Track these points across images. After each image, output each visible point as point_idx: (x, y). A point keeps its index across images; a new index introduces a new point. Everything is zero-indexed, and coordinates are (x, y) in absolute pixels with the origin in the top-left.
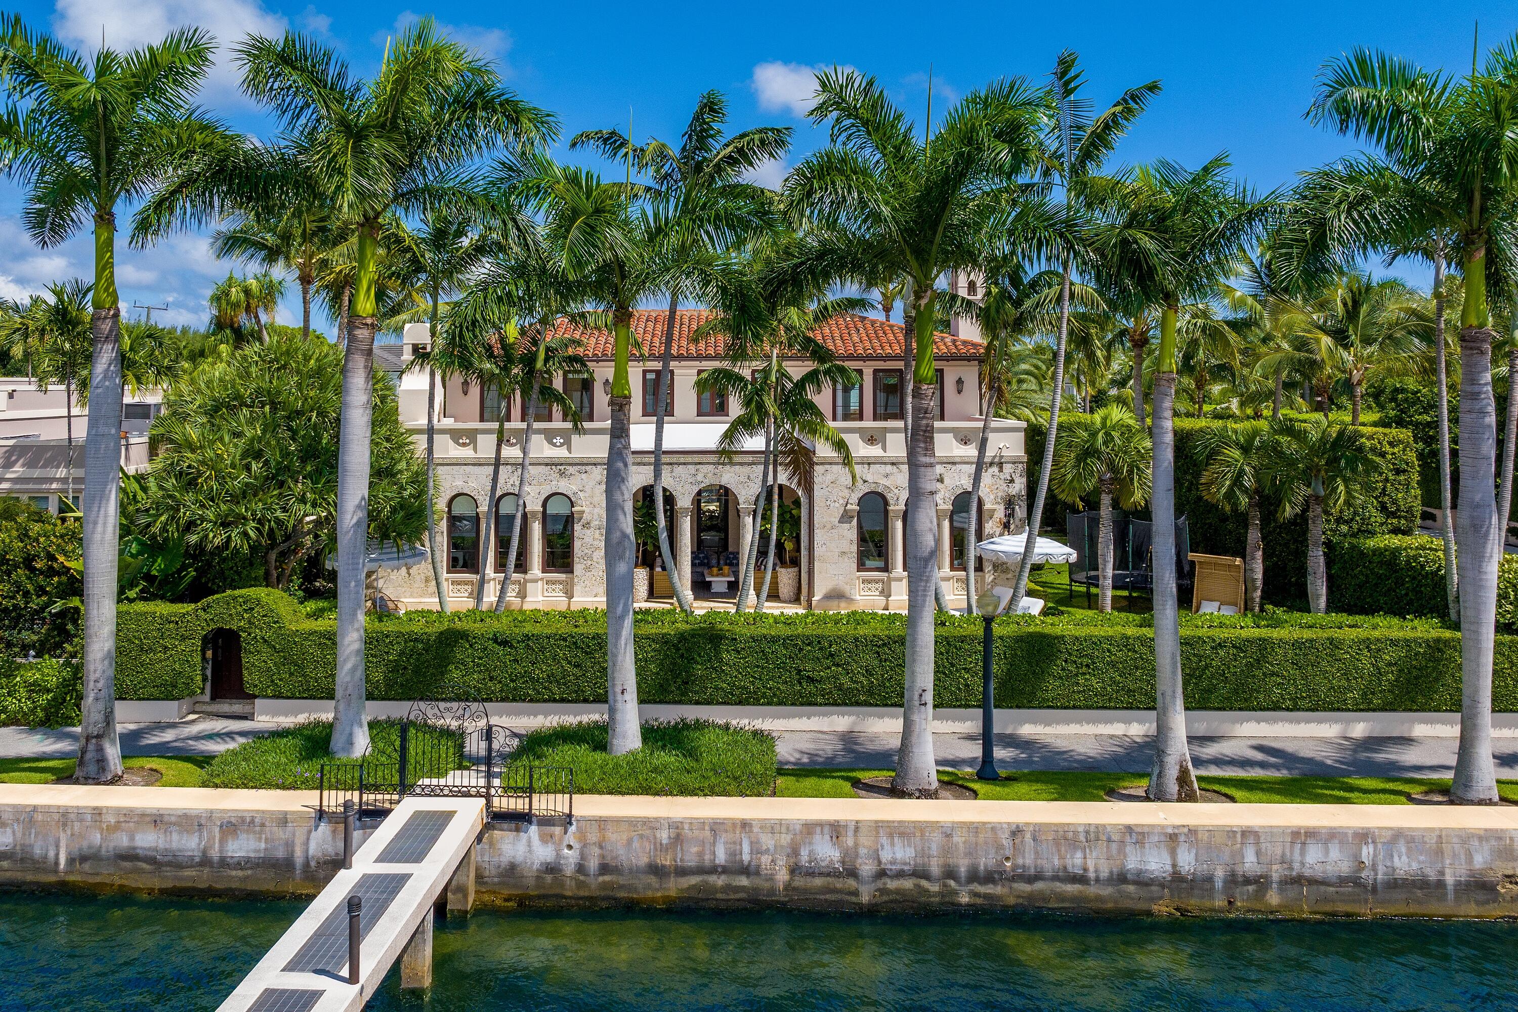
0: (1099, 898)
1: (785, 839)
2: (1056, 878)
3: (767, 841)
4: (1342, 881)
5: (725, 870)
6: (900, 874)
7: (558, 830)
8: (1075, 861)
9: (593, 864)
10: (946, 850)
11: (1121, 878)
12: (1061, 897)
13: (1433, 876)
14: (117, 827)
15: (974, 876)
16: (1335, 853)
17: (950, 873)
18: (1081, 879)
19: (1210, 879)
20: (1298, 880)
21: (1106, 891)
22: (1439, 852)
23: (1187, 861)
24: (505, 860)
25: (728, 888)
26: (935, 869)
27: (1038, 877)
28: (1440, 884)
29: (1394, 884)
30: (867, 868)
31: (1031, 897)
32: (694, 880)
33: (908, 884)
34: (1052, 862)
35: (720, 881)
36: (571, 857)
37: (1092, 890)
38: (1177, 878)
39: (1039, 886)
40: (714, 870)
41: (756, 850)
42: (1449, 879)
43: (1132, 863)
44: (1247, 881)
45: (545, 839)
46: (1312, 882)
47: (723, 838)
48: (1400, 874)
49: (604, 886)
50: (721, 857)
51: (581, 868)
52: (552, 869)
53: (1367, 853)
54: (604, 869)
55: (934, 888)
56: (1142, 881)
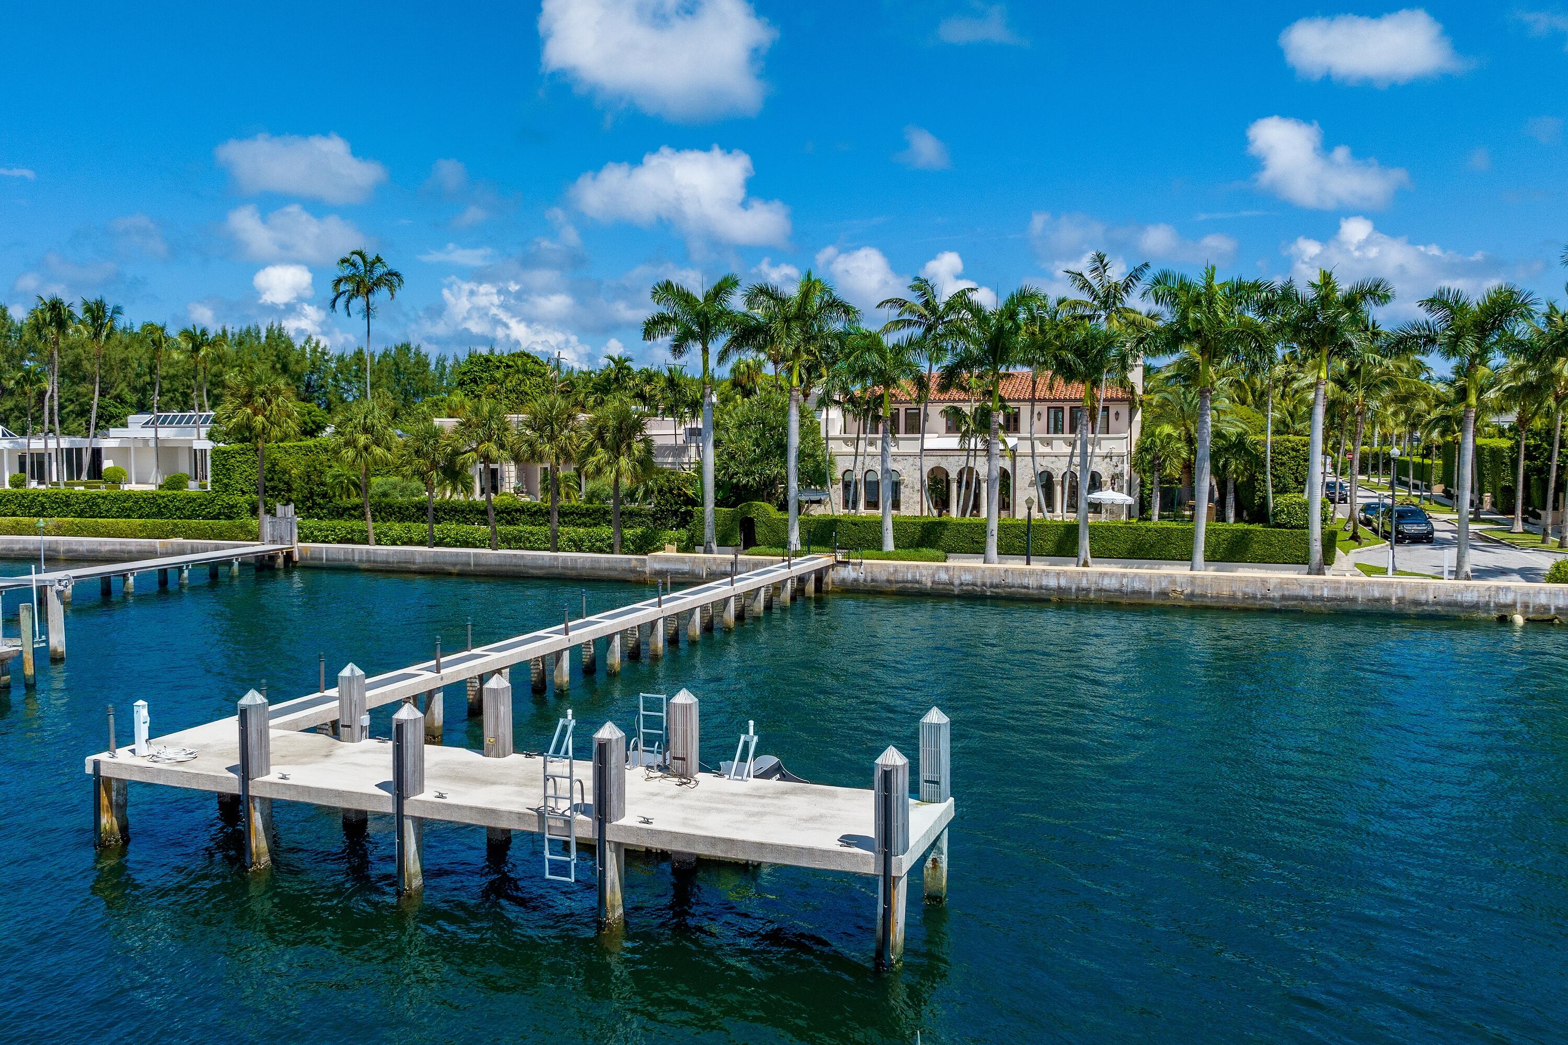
0: (1033, 594)
1: (931, 572)
2: (1018, 587)
3: (925, 572)
4: (1116, 591)
5: (911, 582)
6: (968, 584)
7: (858, 567)
8: (1025, 581)
9: (869, 579)
10: (983, 577)
11: (1041, 587)
12: (1020, 593)
13: (1147, 590)
14: (720, 564)
15: (992, 586)
16: (1114, 581)
17: (984, 584)
18: (1027, 588)
19: (1070, 589)
20: (1101, 590)
21: (1036, 592)
22: (1150, 581)
23: (1063, 583)
24: (841, 577)
25: (912, 587)
26: (979, 583)
27: (1013, 586)
28: (1150, 593)
29: (1134, 592)
30: (957, 582)
31: (1010, 593)
32: (901, 585)
33: (970, 588)
34: (1018, 581)
35: (909, 585)
36: (862, 577)
37: (1031, 591)
38: (1059, 588)
39: (1013, 589)
40: (907, 582)
41: (921, 575)
42: (1153, 591)
43: (1044, 583)
44: (1083, 590)
45: (854, 570)
46: (1105, 591)
47: (910, 571)
48: (1136, 589)
49: (872, 586)
50: (910, 577)
51: (865, 580)
52: (856, 580)
53: (1125, 581)
54: (873, 580)
55: (978, 589)
56: (1047, 589)
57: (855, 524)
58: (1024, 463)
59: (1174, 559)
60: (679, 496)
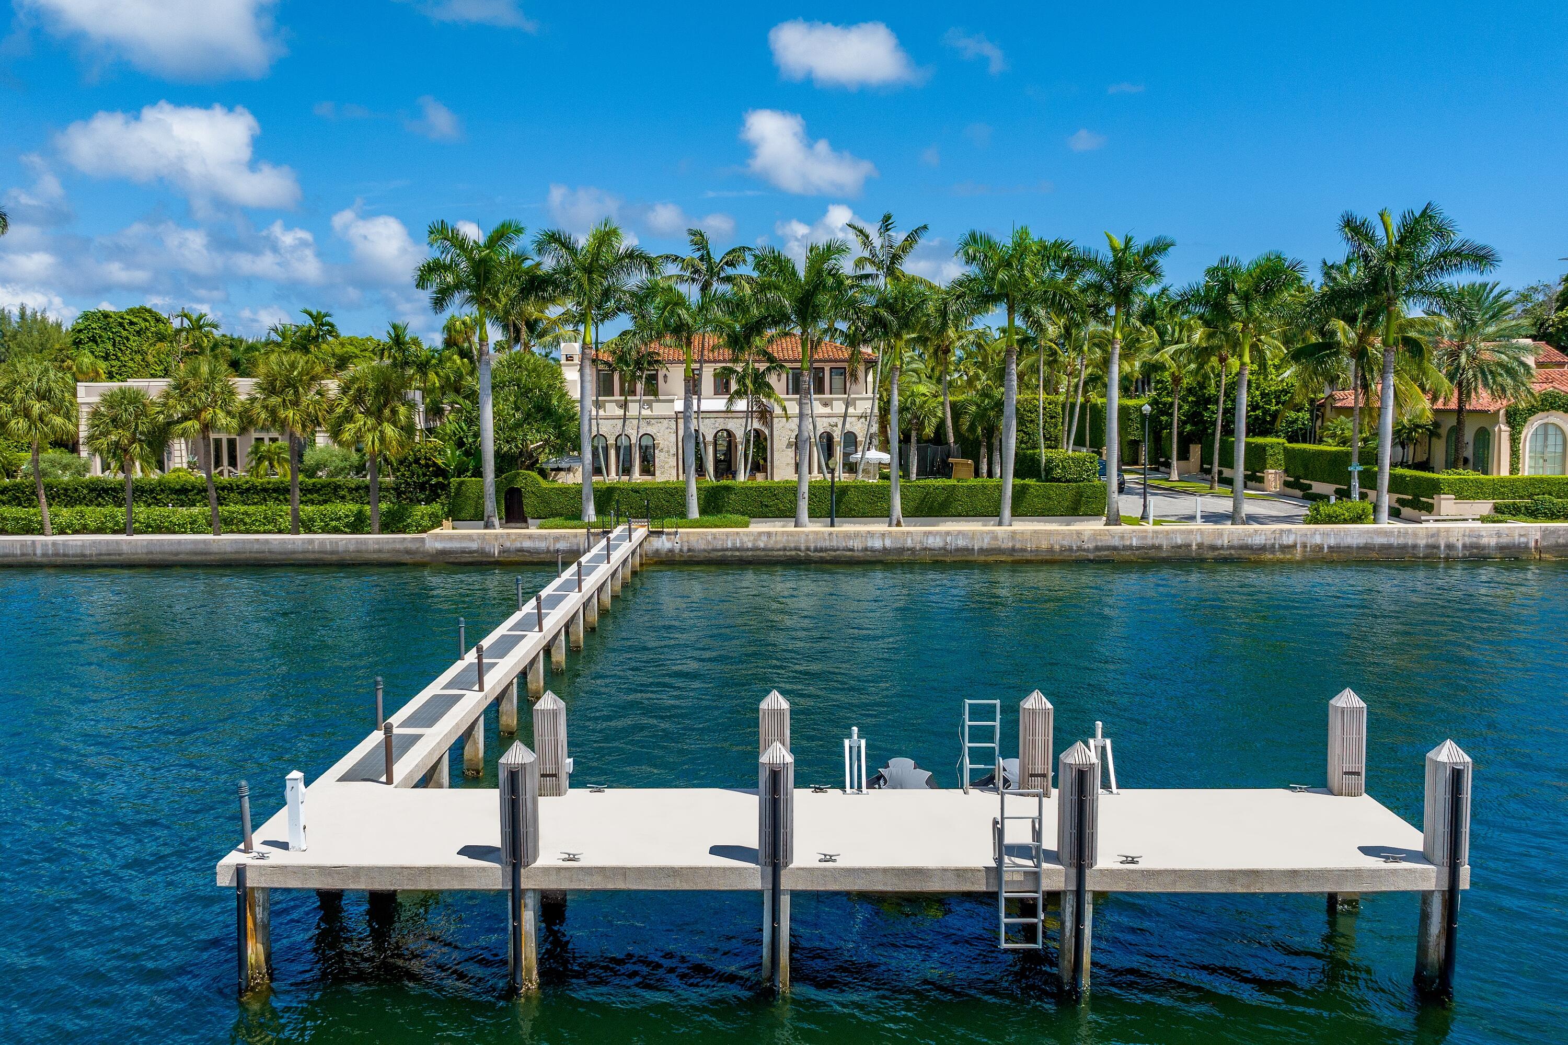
0: (858, 557)
1: (752, 538)
2: (844, 550)
3: (745, 539)
4: (940, 549)
5: (731, 550)
6: (791, 550)
7: (673, 537)
8: (850, 544)
9: (685, 549)
10: (807, 541)
11: (866, 549)
12: (845, 556)
13: (970, 547)
14: (515, 540)
15: (816, 550)
16: (938, 539)
17: (808, 549)
18: (852, 550)
19: (895, 549)
20: (925, 549)
21: (861, 554)
22: (973, 538)
23: (888, 543)
24: (654, 548)
25: (732, 556)
26: (803, 548)
27: (838, 550)
28: (973, 549)
29: (958, 550)
31: (835, 557)
32: (720, 553)
33: (793, 553)
34: (843, 544)
35: (729, 553)
36: (678, 546)
37: (856, 554)
38: (885, 549)
39: (838, 552)
40: (727, 550)
41: (742, 542)
42: (976, 548)
43: (869, 544)
44: (908, 550)
45: (668, 540)
46: (930, 549)
47: (730, 538)
48: (960, 546)
49: (689, 556)
50: (730, 545)
51: (681, 550)
52: (671, 551)
53: (949, 539)
54: (689, 550)
55: (802, 554)
56: (873, 550)
57: (637, 492)
58: (781, 425)
59: (960, 516)
60: (427, 466)
